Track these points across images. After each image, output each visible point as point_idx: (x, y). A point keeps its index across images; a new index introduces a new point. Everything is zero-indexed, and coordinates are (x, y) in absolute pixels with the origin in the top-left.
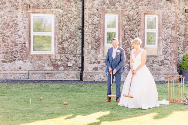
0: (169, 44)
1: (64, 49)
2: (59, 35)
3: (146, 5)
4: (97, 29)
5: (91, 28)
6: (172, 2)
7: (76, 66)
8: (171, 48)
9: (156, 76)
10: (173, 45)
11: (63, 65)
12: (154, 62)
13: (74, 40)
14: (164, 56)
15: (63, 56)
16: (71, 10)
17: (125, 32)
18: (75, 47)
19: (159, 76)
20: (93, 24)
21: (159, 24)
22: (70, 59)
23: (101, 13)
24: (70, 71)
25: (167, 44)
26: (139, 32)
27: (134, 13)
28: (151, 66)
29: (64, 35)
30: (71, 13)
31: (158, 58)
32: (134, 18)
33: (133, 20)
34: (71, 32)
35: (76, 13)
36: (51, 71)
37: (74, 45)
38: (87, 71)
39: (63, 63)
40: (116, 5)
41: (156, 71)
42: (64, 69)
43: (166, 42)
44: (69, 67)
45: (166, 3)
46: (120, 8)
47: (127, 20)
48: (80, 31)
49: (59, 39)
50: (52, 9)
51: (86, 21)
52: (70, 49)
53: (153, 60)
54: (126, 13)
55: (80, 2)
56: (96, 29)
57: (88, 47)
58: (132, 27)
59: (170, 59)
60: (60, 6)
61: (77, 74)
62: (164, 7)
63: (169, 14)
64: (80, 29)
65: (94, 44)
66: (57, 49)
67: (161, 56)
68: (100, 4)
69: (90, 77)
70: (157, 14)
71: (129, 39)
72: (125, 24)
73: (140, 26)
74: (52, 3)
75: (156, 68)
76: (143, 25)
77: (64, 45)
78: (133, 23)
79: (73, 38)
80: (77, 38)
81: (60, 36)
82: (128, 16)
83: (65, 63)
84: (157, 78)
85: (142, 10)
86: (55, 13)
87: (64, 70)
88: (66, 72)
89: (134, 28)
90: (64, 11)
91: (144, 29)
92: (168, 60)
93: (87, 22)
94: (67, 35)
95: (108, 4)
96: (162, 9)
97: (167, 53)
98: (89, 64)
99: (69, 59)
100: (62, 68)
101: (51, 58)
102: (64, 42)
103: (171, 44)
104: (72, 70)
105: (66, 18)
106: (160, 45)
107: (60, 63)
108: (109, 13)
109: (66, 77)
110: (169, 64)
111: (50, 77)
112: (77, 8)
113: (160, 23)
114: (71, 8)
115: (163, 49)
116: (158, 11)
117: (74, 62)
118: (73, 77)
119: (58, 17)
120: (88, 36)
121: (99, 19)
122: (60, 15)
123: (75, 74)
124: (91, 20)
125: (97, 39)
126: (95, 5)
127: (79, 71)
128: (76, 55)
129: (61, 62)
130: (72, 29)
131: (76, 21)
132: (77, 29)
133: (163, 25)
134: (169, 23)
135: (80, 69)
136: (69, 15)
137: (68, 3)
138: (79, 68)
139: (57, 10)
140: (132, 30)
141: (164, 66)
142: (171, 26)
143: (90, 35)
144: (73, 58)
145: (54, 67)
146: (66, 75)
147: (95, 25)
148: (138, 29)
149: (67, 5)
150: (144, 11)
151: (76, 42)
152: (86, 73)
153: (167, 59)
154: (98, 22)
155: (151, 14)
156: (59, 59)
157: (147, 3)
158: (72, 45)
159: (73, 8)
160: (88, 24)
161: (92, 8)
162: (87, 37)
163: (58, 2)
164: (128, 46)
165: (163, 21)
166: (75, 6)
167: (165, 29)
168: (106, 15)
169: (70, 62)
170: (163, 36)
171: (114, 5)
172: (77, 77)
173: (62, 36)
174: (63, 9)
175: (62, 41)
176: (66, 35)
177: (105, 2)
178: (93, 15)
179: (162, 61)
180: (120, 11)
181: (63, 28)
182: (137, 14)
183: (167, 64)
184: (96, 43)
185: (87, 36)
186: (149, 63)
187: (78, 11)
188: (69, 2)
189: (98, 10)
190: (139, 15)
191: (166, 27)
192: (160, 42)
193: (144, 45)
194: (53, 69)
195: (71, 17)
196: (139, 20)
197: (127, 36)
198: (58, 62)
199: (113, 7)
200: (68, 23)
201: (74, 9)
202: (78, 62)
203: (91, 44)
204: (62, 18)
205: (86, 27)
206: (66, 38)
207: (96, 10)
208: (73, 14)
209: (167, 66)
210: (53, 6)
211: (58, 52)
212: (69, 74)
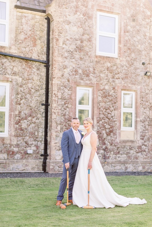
0: (147, 126)
1: (22, 130)
2: (16, 110)
3: (123, 79)
4: (68, 106)
5: (60, 103)
6: (150, 77)
7: (38, 153)
8: (149, 131)
9: (134, 165)
10: (151, 128)
11: (20, 152)
12: (131, 149)
13: (35, 118)
14: (141, 140)
15: (20, 140)
16: (33, 79)
17: (100, 111)
18: (36, 128)
19: (137, 165)
20: (63, 99)
21: (136, 103)
22: (30, 143)
23: (73, 85)
24: (30, 160)
25: (145, 127)
26: (116, 111)
27: (110, 87)
28: (128, 153)
29: (22, 112)
30: (32, 83)
31: (135, 143)
32: (110, 93)
33: (109, 96)
34: (31, 108)
35: (38, 83)
36: (5, 161)
37: (35, 125)
38: (55, 160)
39: (20, 149)
40: (91, 76)
41: (133, 159)
42: (21, 157)
43: (143, 125)
44: (28, 155)
45: (143, 78)
46: (94, 81)
47: (102, 96)
48: (44, 107)
49: (16, 116)
50: (7, 76)
51: (54, 94)
52: (29, 130)
53: (130, 146)
54: (101, 86)
55: (44, 69)
56: (66, 105)
57: (56, 128)
58: (107, 105)
59: (147, 145)
60: (19, 72)
61: (39, 164)
62: (142, 83)
63: (147, 91)
64: (43, 105)
65: (64, 125)
66: (13, 130)
67: (138, 141)
68: (71, 74)
69: (59, 167)
70: (135, 91)
71: (104, 119)
72: (100, 101)
73: (116, 104)
74: (7, 67)
75: (133, 155)
76: (120, 103)
77: (23, 124)
78: (109, 99)
79: (34, 115)
80: (39, 116)
81: (17, 113)
82: (103, 91)
83: (23, 150)
84: (134, 168)
85: (118, 85)
86: (11, 81)
87: (22, 159)
88: (24, 161)
89: (110, 107)
90: (23, 79)
91: (121, 108)
92: (146, 146)
93: (56, 96)
94: (27, 112)
95: (80, 74)
96: (139, 85)
97: (145, 138)
98: (58, 150)
99: (28, 144)
100: (19, 156)
101: (5, 141)
102: (22, 121)
103: (149, 127)
104: (31, 158)
105: (25, 88)
106: (137, 127)
107: (16, 149)
108: (82, 85)
109: (24, 168)
110: (147, 150)
111: (3, 169)
112: (40, 76)
113: (138, 102)
114: (32, 76)
115: (141, 132)
116: (136, 87)
117: (35, 148)
118: (33, 168)
119: (15, 87)
120: (57, 113)
121: (70, 92)
122: (17, 84)
123: (36, 164)
124: (60, 93)
125: (67, 118)
126: (66, 75)
127: (40, 160)
128: (37, 138)
129: (18, 148)
130: (33, 103)
131: (38, 93)
132: (40, 104)
133: (140, 104)
134: (147, 102)
135: (43, 157)
136: (30, 85)
137: (28, 69)
138: (42, 155)
139: (14, 77)
140: (108, 109)
141: (142, 154)
142: (149, 105)
143: (59, 113)
144: (34, 142)
145: (8, 154)
146: (24, 166)
147: (65, 100)
148: (114, 107)
149: (27, 72)
150: (121, 85)
151: (37, 121)
152: (53, 163)
153: (144, 145)
154: (69, 96)
155: (128, 90)
156: (16, 143)
157: (125, 76)
158: (33, 125)
159: (34, 76)
160: (56, 99)
161: (62, 78)
162: (55, 116)
163: (16, 66)
164: (104, 128)
165: (141, 99)
166: (38, 74)
167: (143, 109)
168: (78, 88)
169: (29, 148)
170: (141, 117)
171: (88, 76)
172: (38, 168)
173: (20, 112)
174: (22, 76)
175: (20, 120)
176: (25, 112)
177: (77, 72)
178: (63, 87)
179: (140, 147)
180: (95, 84)
181: (21, 102)
182: (114, 88)
183: (145, 151)
184: (66, 123)
185: (55, 114)
186: (126, 149)
187: (41, 80)
188: (29, 67)
189: (69, 81)
190: (116, 91)
191: (144, 106)
192: (137, 124)
193: (120, 127)
194: (7, 158)
195: (32, 88)
196: (116, 96)
197: (102, 116)
198: (14, 147)
199: (87, 78)
200: (28, 96)
201: (36, 78)
202: (39, 148)
203: (60, 124)
204: (20, 89)
205: (54, 102)
206: (24, 116)
207: (66, 80)
208: (35, 83)
209: (145, 153)
210: (9, 71)
211: (13, 134)
212: (28, 164)
